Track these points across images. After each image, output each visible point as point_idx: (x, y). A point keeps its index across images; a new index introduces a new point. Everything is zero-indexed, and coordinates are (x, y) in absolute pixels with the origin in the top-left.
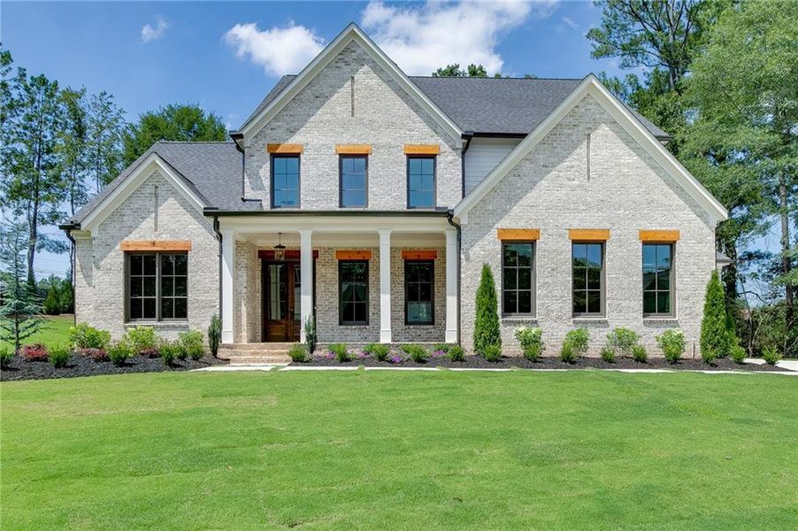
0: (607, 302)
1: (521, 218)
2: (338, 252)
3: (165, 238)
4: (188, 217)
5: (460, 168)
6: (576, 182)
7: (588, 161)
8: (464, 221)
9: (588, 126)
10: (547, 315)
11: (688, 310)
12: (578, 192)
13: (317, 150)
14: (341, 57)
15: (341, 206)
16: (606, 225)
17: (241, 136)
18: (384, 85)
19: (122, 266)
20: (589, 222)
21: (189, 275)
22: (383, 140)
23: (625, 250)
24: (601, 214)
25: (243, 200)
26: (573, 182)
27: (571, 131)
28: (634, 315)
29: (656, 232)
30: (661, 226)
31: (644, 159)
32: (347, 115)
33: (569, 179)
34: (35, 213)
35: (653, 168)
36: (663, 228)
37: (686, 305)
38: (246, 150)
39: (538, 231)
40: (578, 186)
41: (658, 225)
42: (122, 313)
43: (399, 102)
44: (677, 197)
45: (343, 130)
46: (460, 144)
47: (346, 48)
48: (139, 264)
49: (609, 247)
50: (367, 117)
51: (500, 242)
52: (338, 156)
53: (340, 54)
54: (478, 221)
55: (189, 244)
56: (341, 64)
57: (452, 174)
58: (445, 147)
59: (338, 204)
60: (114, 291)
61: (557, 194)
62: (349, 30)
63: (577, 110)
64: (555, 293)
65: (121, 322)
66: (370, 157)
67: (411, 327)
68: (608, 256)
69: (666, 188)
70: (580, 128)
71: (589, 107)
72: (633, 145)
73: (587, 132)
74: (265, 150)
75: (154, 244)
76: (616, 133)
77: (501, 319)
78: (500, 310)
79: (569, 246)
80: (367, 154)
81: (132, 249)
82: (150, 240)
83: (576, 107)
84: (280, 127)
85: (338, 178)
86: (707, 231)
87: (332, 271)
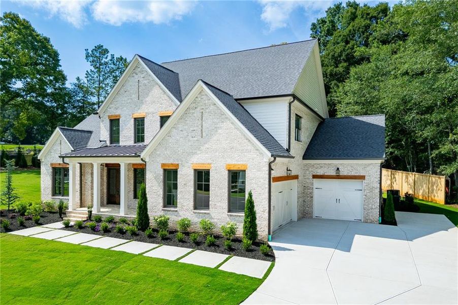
0: (210, 203)
1: (171, 158)
2: (133, 165)
6: (196, 138)
7: (202, 127)
8: (147, 160)
9: (202, 107)
10: (182, 207)
12: (197, 144)
13: (125, 117)
14: (134, 71)
15: (135, 143)
16: (210, 161)
17: (97, 113)
19: (51, 173)
20: (201, 160)
22: (150, 110)
23: (218, 175)
24: (207, 155)
25: (101, 141)
26: (194, 139)
27: (194, 111)
28: (223, 211)
29: (235, 165)
30: (238, 161)
32: (136, 99)
33: (192, 137)
35: (235, 129)
36: (239, 163)
38: (101, 119)
39: (178, 165)
40: (197, 140)
42: (51, 193)
45: (135, 106)
47: (136, 66)
49: (211, 174)
50: (144, 99)
51: (163, 170)
52: (133, 119)
53: (134, 69)
54: (153, 159)
56: (134, 75)
59: (133, 142)
60: (49, 183)
61: (187, 145)
62: (135, 58)
64: (186, 197)
65: (51, 196)
70: (198, 109)
71: (203, 97)
72: (224, 116)
73: (202, 111)
74: (107, 118)
76: (216, 110)
77: (161, 208)
78: (162, 204)
79: (192, 172)
80: (144, 118)
81: (53, 166)
82: (58, 162)
83: (196, 98)
84: (113, 107)
85: (133, 130)
86: (263, 164)
87: (131, 173)
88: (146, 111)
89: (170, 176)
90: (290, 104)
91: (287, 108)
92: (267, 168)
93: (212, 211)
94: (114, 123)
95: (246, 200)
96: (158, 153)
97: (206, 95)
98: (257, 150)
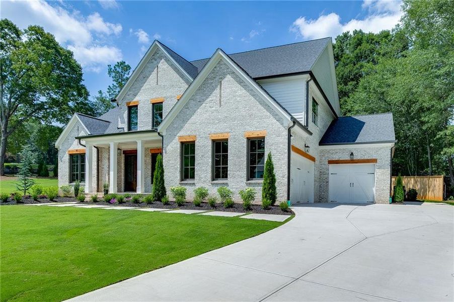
0: (228, 172)
1: (188, 130)
2: (151, 150)
3: (80, 148)
6: (214, 108)
7: (220, 96)
8: (164, 134)
9: (221, 77)
10: (199, 180)
12: (215, 113)
13: (144, 103)
14: (153, 57)
15: (153, 128)
16: (228, 130)
17: (115, 100)
19: (68, 160)
20: (219, 130)
22: (169, 94)
23: (237, 144)
24: (225, 124)
25: (118, 128)
26: (213, 109)
27: (212, 81)
28: (242, 179)
29: (254, 132)
30: (257, 128)
31: (248, 91)
32: (155, 84)
33: (210, 107)
35: (253, 95)
36: (258, 130)
38: (119, 106)
39: (196, 136)
40: (215, 110)
41: (255, 128)
42: (68, 180)
44: (265, 110)
45: (153, 92)
47: (156, 52)
49: (230, 143)
50: (163, 84)
51: (180, 143)
52: (151, 105)
53: (153, 56)
54: (170, 133)
56: (153, 61)
59: (151, 127)
60: (66, 171)
61: (205, 116)
62: (154, 44)
63: (215, 69)
64: (203, 168)
65: (68, 183)
68: (229, 147)
69: (260, 107)
70: (217, 79)
71: (222, 66)
72: (243, 84)
73: (220, 80)
74: (125, 105)
76: (234, 78)
77: (179, 182)
78: (179, 178)
79: (210, 143)
80: (162, 103)
81: (71, 153)
82: (76, 149)
83: (215, 67)
84: (131, 94)
85: (151, 115)
86: (282, 129)
87: (148, 158)
88: (164, 95)
89: (188, 148)
90: (308, 82)
91: (304, 87)
92: (286, 133)
93: (230, 180)
94: (132, 110)
95: (265, 162)
96: (176, 126)
97: (225, 64)
98: (277, 115)
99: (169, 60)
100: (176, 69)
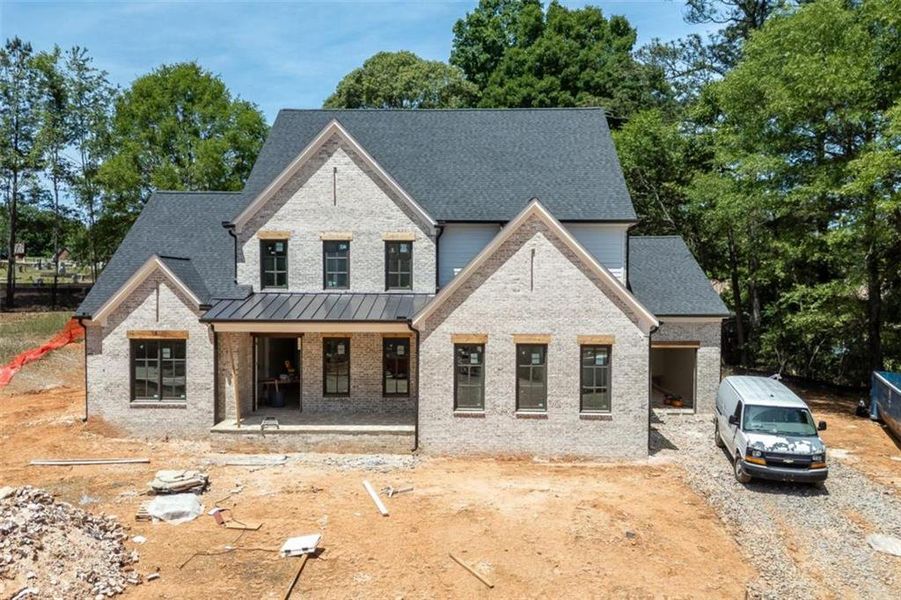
0: (549, 398)
1: (472, 324)
3: (165, 328)
4: (186, 310)
5: (434, 253)
6: (521, 293)
7: (532, 274)
9: (533, 242)
10: (494, 409)
11: (621, 408)
12: (523, 301)
13: (303, 237)
14: (325, 149)
15: (325, 288)
16: (548, 331)
17: (233, 226)
18: (365, 175)
19: (128, 352)
20: (532, 329)
21: (188, 360)
22: (363, 228)
23: (564, 353)
24: (542, 321)
26: (518, 293)
27: (517, 247)
28: (572, 410)
29: (593, 337)
30: (598, 331)
31: (583, 271)
32: (330, 204)
33: (514, 291)
34: (15, 194)
35: (592, 279)
36: (599, 334)
37: (621, 402)
38: (238, 237)
39: (486, 336)
40: (522, 296)
41: (595, 332)
42: (129, 394)
43: (378, 191)
44: (612, 304)
45: (326, 218)
46: (434, 232)
48: (143, 350)
49: (550, 351)
50: (349, 206)
51: (453, 345)
52: (321, 243)
53: (323, 146)
54: (434, 327)
55: (187, 333)
56: (324, 155)
57: (426, 258)
58: (422, 235)
59: (322, 287)
60: (122, 374)
61: (504, 303)
63: (523, 228)
64: (501, 390)
65: (128, 401)
66: (351, 243)
67: (388, 399)
68: (549, 358)
69: (604, 298)
70: (525, 245)
71: (534, 225)
72: (573, 259)
73: (532, 248)
74: (255, 236)
75: (156, 333)
76: (559, 248)
77: (451, 412)
78: (450, 404)
79: (513, 349)
80: (347, 241)
81: (133, 337)
82: (152, 329)
83: (523, 225)
84: (269, 216)
85: (322, 263)
86: (641, 334)
87: (317, 348)
88: (354, 229)
90: (627, 234)
93: (552, 411)
96: (445, 316)
97: (541, 222)
98: (632, 313)
99: (362, 161)
100: (379, 181)
